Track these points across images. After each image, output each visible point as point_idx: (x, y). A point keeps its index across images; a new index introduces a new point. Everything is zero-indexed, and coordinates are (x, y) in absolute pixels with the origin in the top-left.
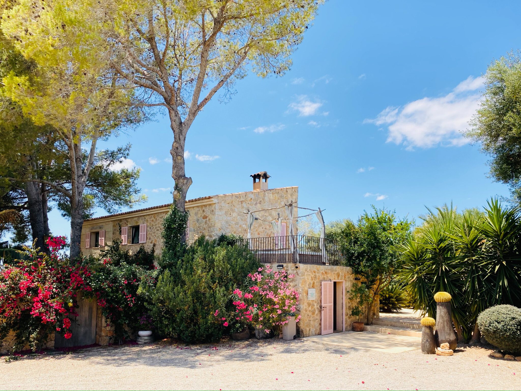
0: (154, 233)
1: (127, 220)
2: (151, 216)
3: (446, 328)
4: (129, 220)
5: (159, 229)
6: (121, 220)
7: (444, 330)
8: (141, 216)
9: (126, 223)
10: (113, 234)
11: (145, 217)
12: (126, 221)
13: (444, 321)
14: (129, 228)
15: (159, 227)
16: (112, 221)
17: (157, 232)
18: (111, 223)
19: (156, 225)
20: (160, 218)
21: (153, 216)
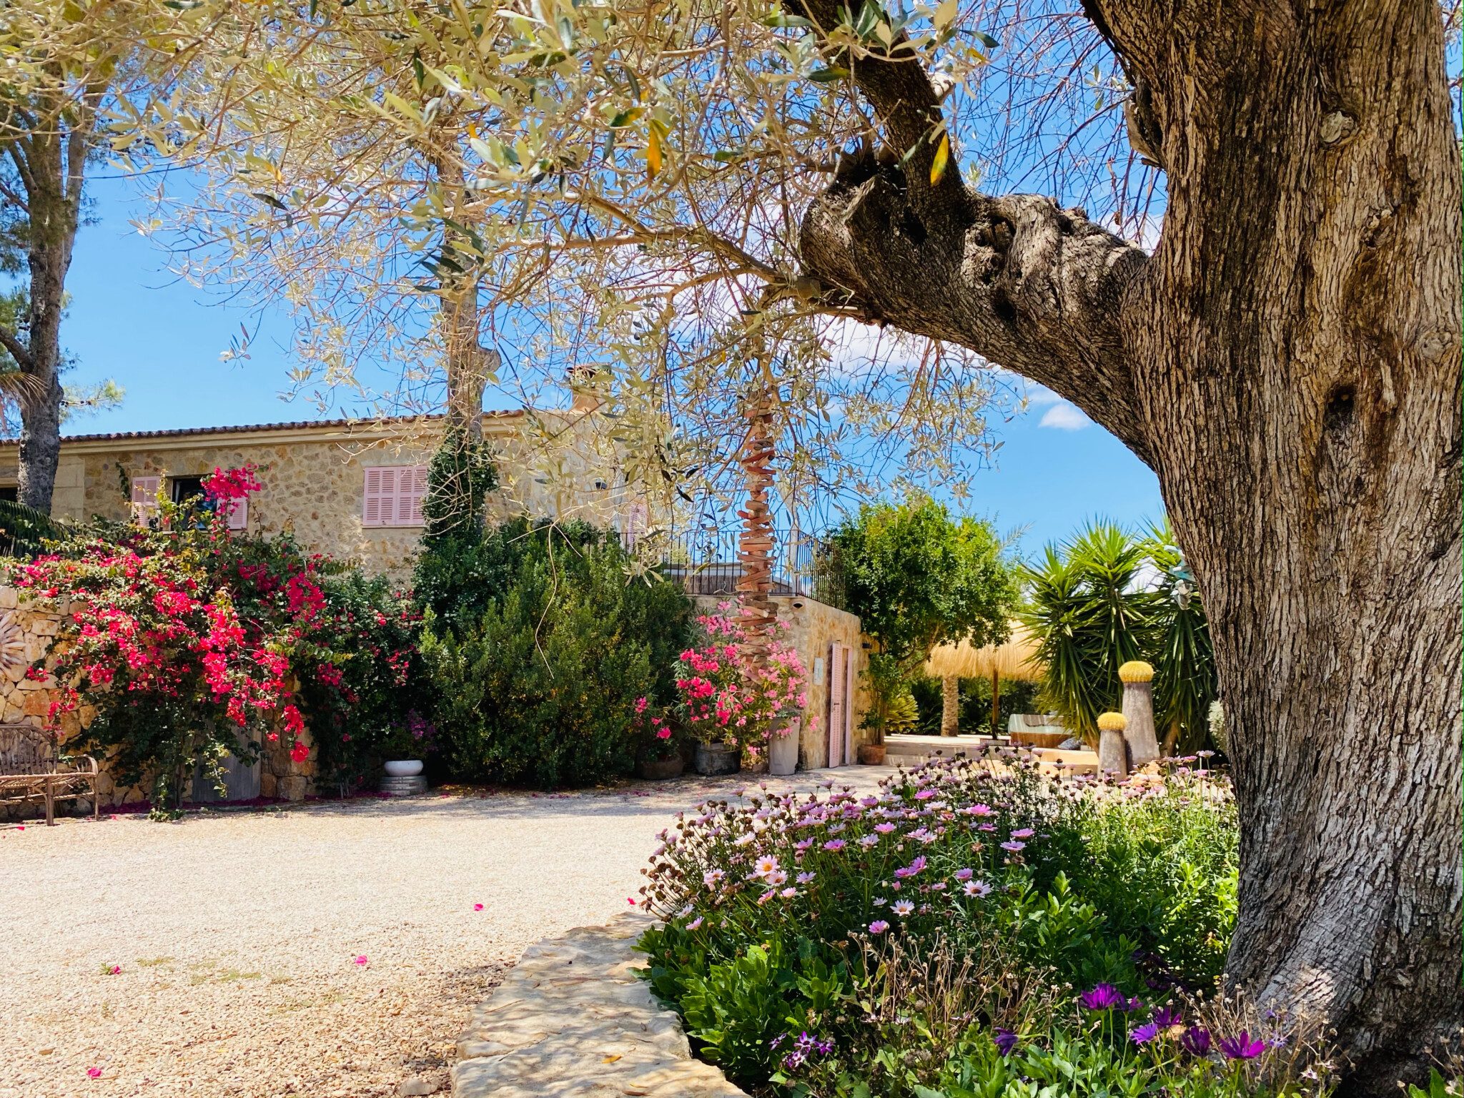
0: (280, 501)
1: (156, 455)
2: (264, 450)
3: (1147, 733)
4: (164, 457)
5: (303, 490)
6: (125, 455)
7: (1143, 738)
8: (220, 448)
9: (153, 465)
10: (89, 495)
11: (238, 451)
12: (150, 460)
13: (1142, 720)
14: (165, 483)
15: (303, 485)
16: (81, 455)
17: (293, 498)
18: (75, 460)
19: (290, 477)
20: (306, 457)
21: (273, 450)
